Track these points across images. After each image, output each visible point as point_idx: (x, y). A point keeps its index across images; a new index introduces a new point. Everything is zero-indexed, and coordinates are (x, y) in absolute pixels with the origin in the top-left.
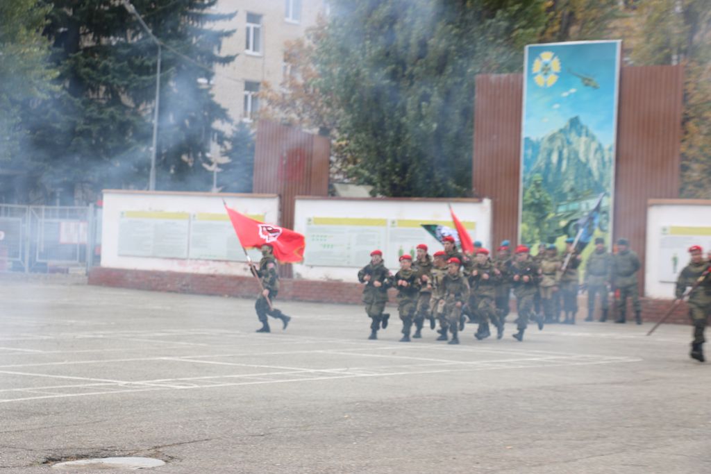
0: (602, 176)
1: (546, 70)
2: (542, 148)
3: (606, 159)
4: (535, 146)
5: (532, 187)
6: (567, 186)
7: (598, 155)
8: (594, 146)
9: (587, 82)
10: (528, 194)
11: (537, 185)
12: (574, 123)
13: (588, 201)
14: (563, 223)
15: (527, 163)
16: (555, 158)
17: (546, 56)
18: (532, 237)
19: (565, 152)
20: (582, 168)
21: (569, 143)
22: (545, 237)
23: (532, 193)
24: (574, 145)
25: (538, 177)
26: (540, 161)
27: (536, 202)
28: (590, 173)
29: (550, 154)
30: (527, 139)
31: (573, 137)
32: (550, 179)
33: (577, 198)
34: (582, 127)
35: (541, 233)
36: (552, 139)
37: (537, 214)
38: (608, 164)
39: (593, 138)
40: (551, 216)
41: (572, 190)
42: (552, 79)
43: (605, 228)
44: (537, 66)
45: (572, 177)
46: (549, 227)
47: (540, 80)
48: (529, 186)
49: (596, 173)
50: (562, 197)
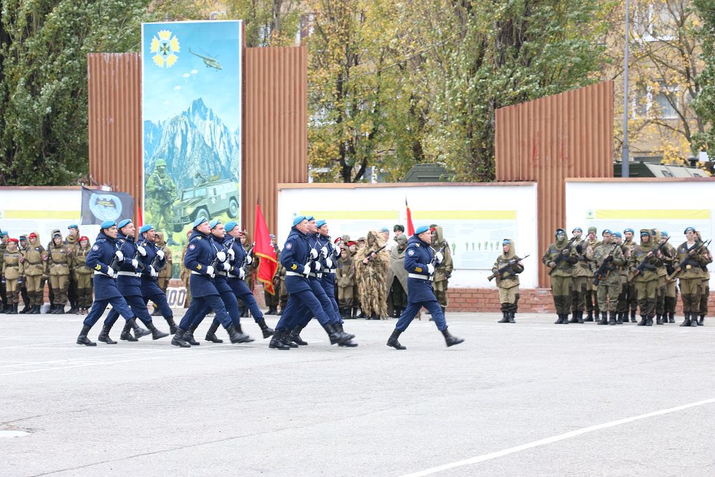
0: (229, 161)
1: (165, 49)
2: (164, 133)
3: (233, 143)
4: (157, 130)
5: (155, 173)
6: (192, 172)
7: (225, 139)
8: (219, 129)
9: (209, 62)
10: (151, 180)
11: (161, 171)
12: (198, 105)
13: (216, 187)
14: (190, 210)
15: (149, 148)
16: (178, 142)
17: (165, 35)
18: (158, 226)
19: (189, 136)
20: (209, 153)
21: (193, 126)
22: (171, 226)
23: (155, 179)
24: (199, 128)
25: (161, 162)
26: (164, 145)
27: (160, 188)
28: (217, 157)
29: (173, 139)
30: (148, 122)
31: (197, 119)
32: (174, 165)
33: (203, 183)
34: (206, 110)
35: (166, 222)
36: (174, 122)
37: (161, 201)
38: (235, 148)
39: (218, 121)
40: (177, 203)
41: (198, 175)
42: (172, 59)
43: (234, 215)
44: (155, 45)
45: (197, 163)
46: (176, 215)
47: (159, 59)
48: (152, 172)
49: (223, 158)
50: (188, 183)
